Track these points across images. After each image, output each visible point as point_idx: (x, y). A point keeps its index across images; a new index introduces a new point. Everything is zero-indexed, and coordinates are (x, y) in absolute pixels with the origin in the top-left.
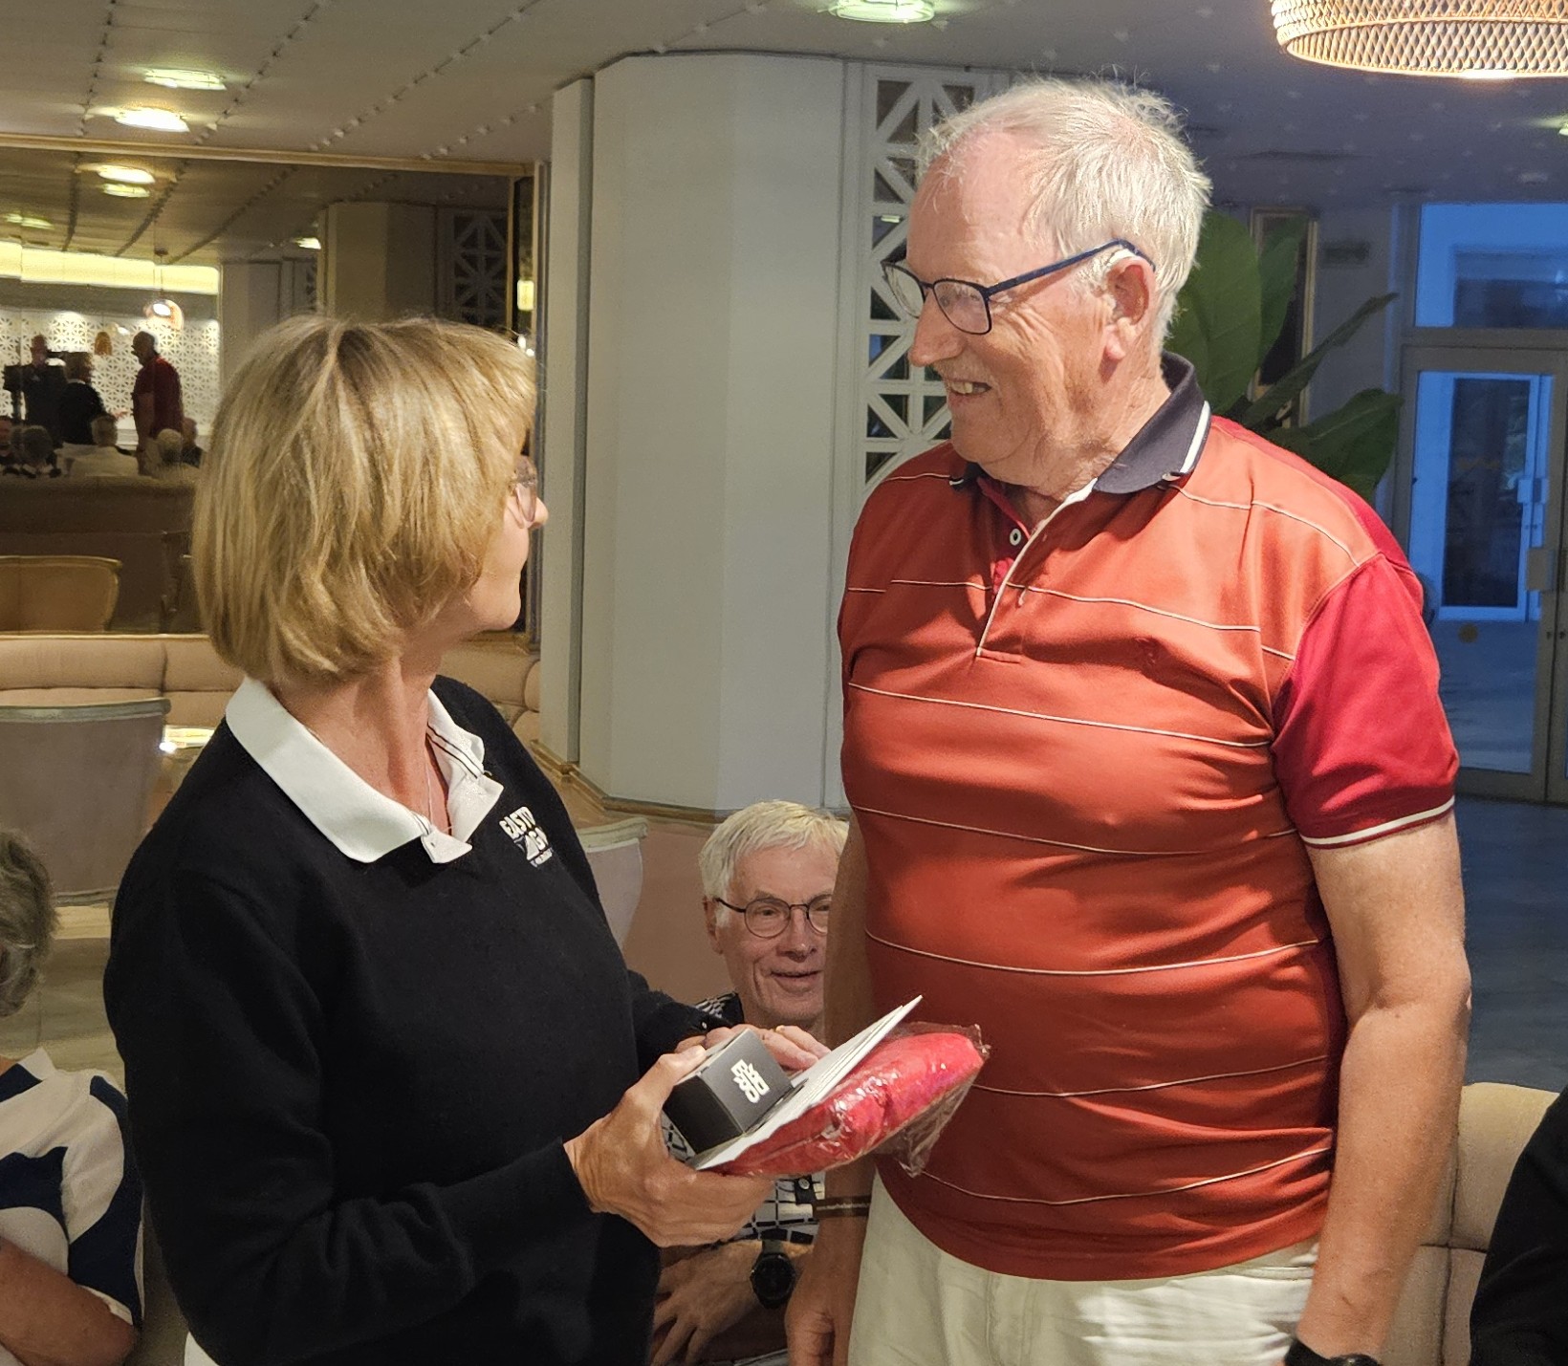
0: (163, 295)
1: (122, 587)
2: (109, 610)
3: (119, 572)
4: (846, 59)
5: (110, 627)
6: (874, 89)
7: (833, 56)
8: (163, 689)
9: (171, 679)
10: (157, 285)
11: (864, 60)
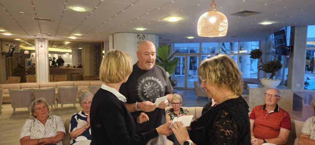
0: (67, 52)
1: (67, 78)
2: (66, 80)
3: (67, 76)
4: (135, 33)
5: (66, 81)
6: (137, 35)
7: (134, 33)
8: (74, 86)
9: (74, 85)
10: (66, 52)
11: (136, 33)
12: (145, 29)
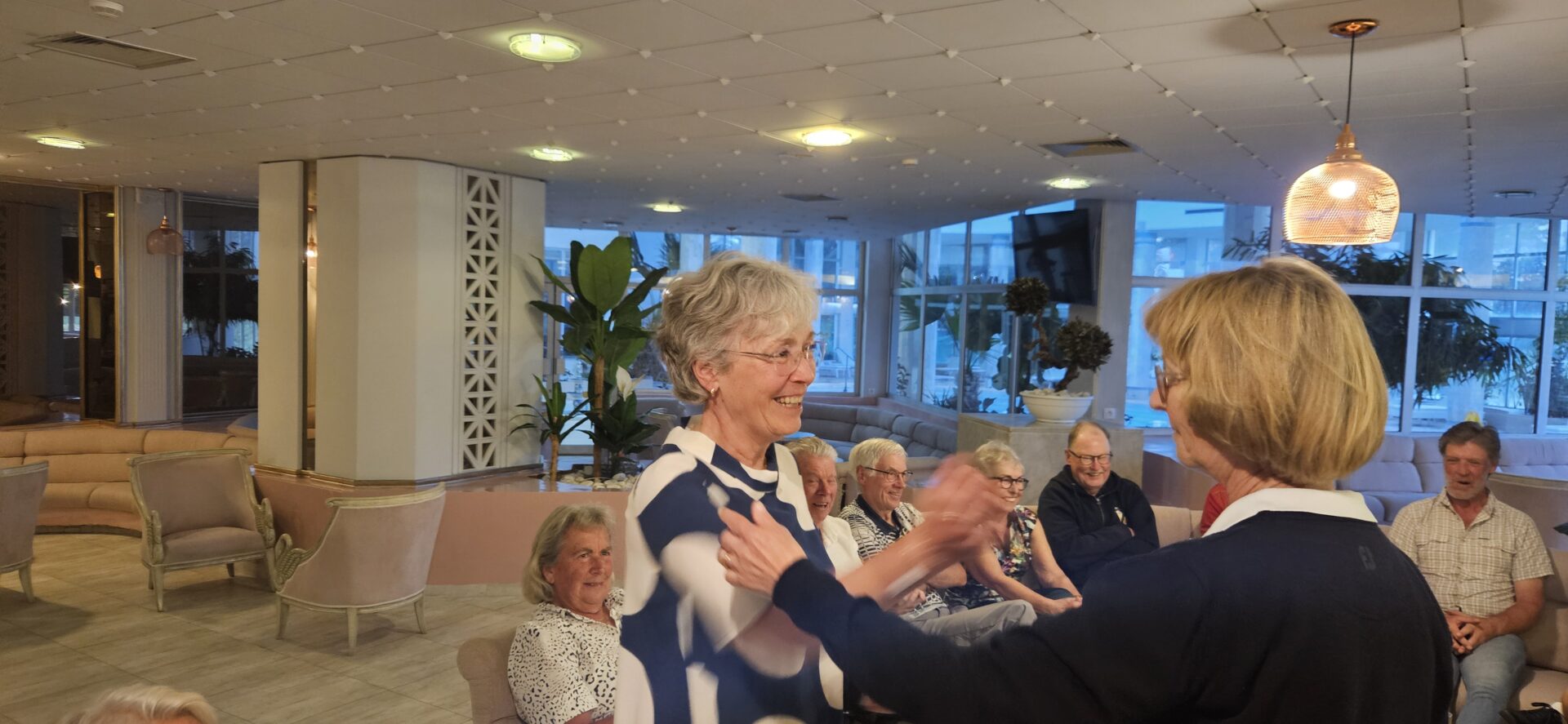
4: (456, 165)
6: (466, 180)
7: (452, 165)
11: (463, 167)
12: (576, 155)
